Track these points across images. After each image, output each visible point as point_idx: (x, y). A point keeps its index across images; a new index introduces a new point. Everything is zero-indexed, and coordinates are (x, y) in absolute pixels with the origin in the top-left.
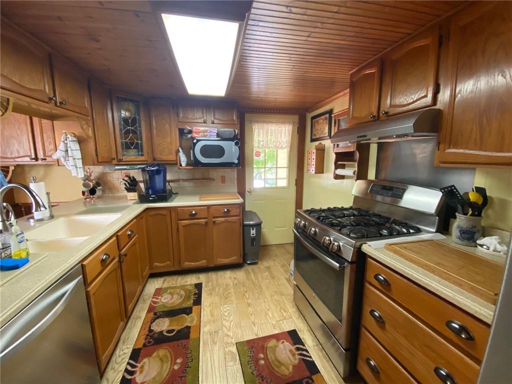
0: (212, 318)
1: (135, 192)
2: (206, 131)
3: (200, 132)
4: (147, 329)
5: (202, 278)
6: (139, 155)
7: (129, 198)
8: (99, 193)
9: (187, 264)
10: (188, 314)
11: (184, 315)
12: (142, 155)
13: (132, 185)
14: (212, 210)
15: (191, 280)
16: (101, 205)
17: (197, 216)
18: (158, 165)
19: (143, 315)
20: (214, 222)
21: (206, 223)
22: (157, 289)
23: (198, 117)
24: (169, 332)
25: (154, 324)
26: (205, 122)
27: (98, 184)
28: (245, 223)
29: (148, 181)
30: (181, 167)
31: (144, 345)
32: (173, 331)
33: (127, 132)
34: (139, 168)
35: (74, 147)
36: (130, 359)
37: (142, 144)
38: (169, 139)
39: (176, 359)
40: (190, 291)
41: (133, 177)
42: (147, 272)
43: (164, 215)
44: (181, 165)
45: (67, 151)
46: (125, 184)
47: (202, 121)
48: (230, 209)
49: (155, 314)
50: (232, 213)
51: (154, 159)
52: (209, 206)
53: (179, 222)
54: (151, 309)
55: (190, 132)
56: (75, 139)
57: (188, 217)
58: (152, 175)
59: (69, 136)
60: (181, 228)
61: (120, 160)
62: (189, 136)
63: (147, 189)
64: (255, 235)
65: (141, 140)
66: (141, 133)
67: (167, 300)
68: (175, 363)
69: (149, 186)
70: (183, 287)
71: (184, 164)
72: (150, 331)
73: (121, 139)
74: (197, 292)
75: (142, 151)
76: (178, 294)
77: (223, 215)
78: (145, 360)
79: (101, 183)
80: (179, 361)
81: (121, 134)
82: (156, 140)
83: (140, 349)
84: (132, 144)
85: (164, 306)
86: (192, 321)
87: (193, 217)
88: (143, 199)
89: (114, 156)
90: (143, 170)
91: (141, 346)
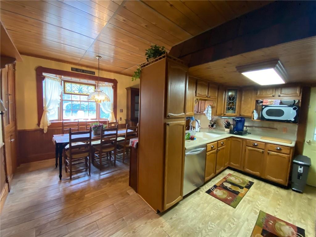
0: (252, 196)
1: (229, 128)
2: (272, 102)
3: (268, 102)
4: (222, 183)
5: (255, 181)
6: (233, 113)
7: (225, 131)
8: (214, 127)
9: (248, 170)
10: (241, 188)
11: (239, 188)
12: (235, 113)
13: (228, 125)
14: (268, 146)
15: (248, 179)
16: (214, 131)
17: (257, 147)
18: (241, 118)
19: (222, 178)
20: (268, 153)
21: (263, 152)
22: (230, 174)
23: (269, 94)
24: (230, 188)
25: (225, 183)
26: (273, 96)
27: (215, 123)
28: (294, 161)
29: (235, 125)
30: (253, 120)
31: (219, 186)
32: (232, 189)
33: (230, 103)
34: (232, 119)
35: (210, 109)
36: (214, 186)
37: (235, 108)
38: (249, 106)
39: (230, 196)
40: (245, 182)
41: (229, 122)
42: (227, 164)
43: (240, 142)
44: (254, 119)
45: (208, 111)
46: (225, 125)
47: (272, 96)
48: (282, 148)
49: (226, 180)
50: (283, 151)
51: (240, 115)
52: (266, 143)
53: (247, 147)
54: (225, 178)
55: (262, 102)
56: (211, 107)
57: (252, 146)
58: (237, 122)
59: (209, 106)
60: (247, 150)
61: (225, 115)
62: (261, 104)
63: (234, 128)
64: (302, 172)
65: (235, 106)
66: (236, 103)
67: (232, 179)
68: (229, 197)
69: (235, 127)
70: (242, 179)
71: (255, 119)
72: (222, 184)
73: (227, 106)
74: (249, 184)
75: (235, 111)
76: (239, 180)
77: (276, 150)
78: (218, 190)
79: (216, 123)
80: (230, 197)
81: (227, 104)
82: (243, 106)
83: (217, 186)
84: (231, 108)
85: (231, 180)
86: (242, 191)
87: (255, 146)
88: (231, 132)
89: (223, 113)
90: (234, 119)
91: (218, 186)
